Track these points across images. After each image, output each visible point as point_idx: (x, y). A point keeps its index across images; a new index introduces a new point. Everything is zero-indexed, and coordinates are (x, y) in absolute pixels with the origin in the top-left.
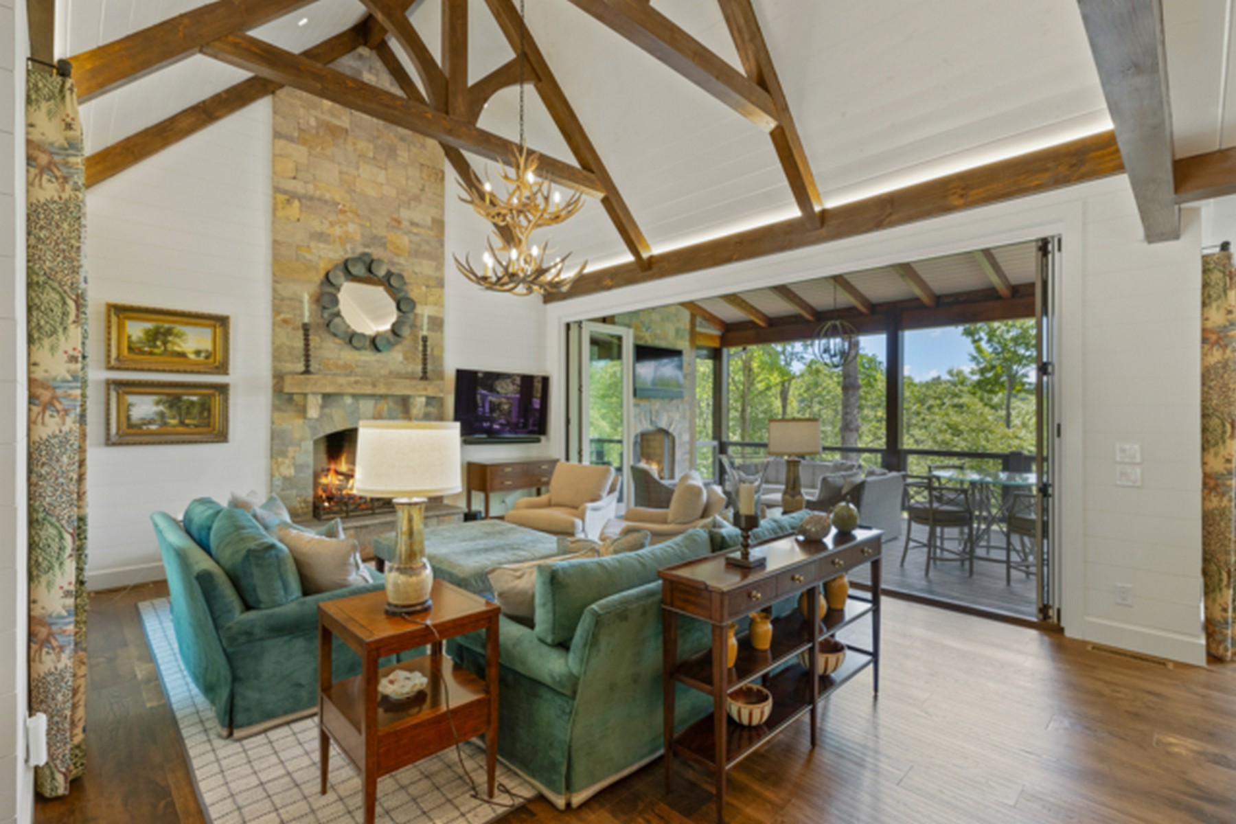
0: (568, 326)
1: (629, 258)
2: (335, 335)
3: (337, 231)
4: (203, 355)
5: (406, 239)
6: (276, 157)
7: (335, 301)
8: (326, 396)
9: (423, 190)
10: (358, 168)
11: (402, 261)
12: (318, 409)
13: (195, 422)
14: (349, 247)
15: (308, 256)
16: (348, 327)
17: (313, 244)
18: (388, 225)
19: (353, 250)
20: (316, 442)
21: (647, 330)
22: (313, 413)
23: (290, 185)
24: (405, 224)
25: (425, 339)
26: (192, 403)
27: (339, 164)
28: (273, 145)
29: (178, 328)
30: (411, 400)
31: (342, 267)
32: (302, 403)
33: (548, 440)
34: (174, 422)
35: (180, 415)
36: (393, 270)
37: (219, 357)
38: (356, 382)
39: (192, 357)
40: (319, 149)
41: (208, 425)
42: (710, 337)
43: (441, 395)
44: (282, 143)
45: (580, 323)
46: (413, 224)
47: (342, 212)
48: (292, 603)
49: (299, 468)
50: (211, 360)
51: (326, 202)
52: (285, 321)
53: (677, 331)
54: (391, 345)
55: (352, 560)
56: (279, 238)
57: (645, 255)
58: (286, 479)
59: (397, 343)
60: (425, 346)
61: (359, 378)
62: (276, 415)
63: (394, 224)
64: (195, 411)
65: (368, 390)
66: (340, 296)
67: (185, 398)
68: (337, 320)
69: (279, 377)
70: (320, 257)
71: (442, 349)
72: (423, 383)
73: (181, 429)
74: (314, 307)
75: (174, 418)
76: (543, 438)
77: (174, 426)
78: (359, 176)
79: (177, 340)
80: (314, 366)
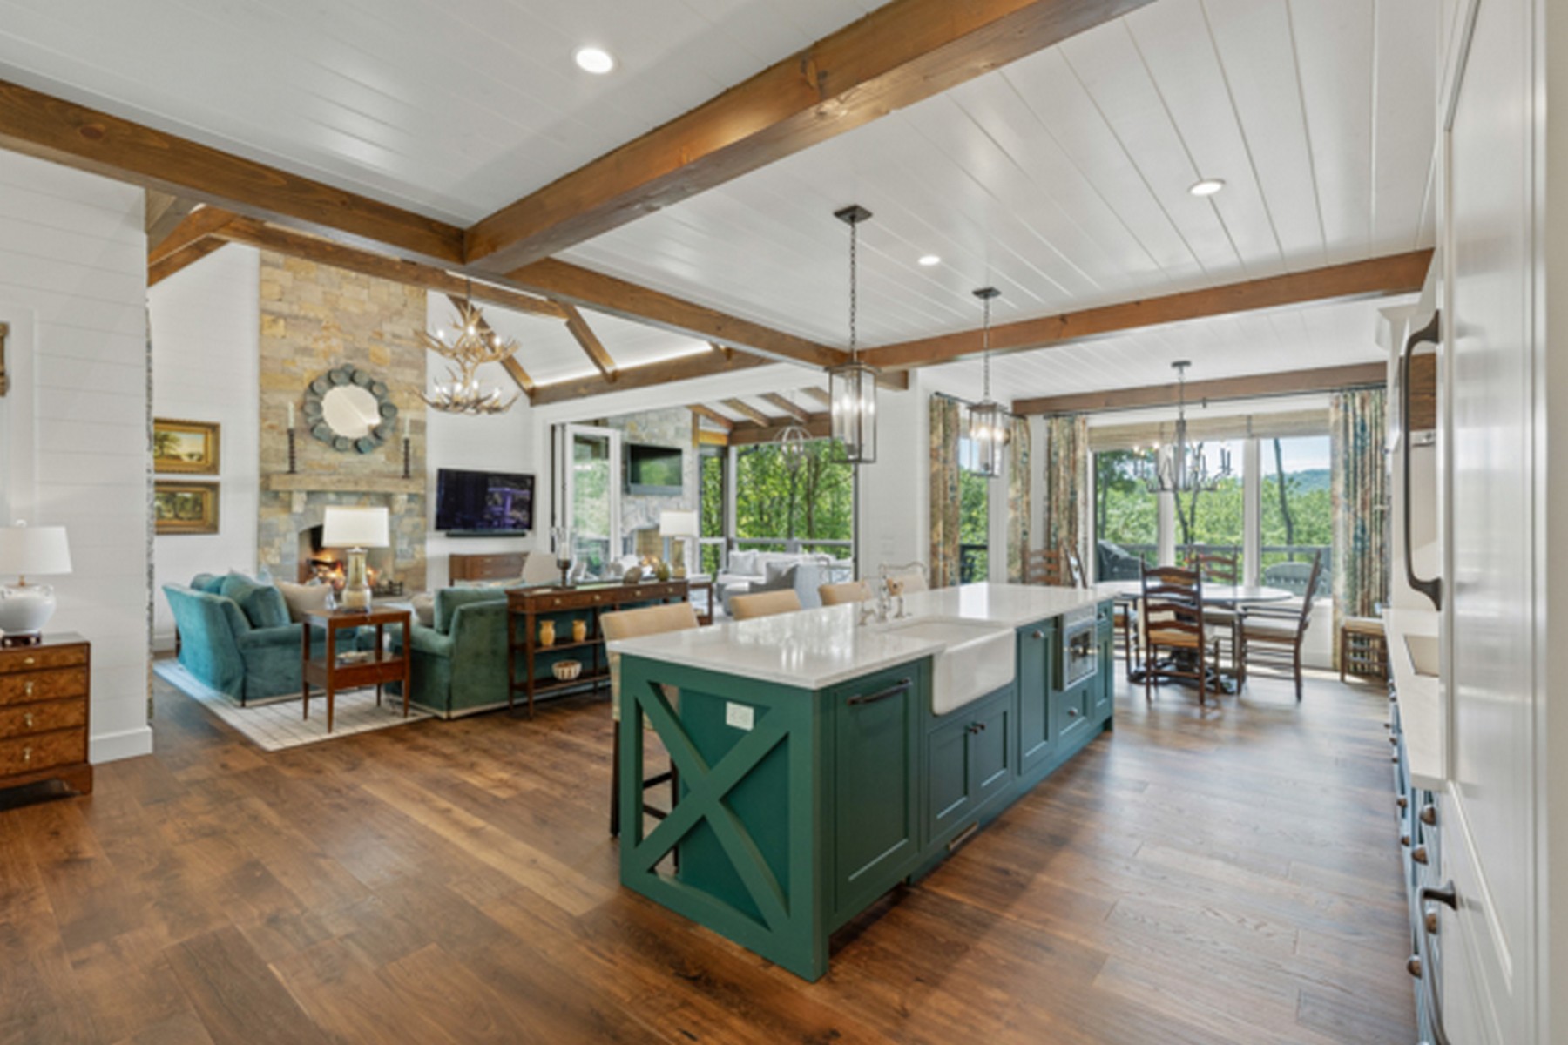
0: (553, 428)
1: (594, 371)
2: (319, 439)
3: (321, 345)
4: (195, 458)
5: (388, 351)
6: (263, 282)
7: (319, 409)
8: (310, 493)
9: (405, 305)
10: (340, 288)
11: (384, 370)
12: (302, 505)
13: (189, 515)
14: (332, 360)
15: (294, 369)
16: (331, 431)
17: (298, 358)
18: (370, 339)
19: (336, 362)
20: (301, 535)
21: (644, 429)
22: (298, 507)
23: (276, 307)
24: (387, 337)
25: (407, 442)
26: (186, 500)
27: (323, 285)
28: (261, 273)
29: (173, 435)
30: (393, 497)
31: (325, 378)
32: (287, 499)
33: (535, 534)
34: (170, 515)
35: (175, 509)
36: (375, 378)
37: (210, 459)
38: (339, 481)
39: (186, 459)
40: (303, 273)
41: (200, 518)
42: (716, 435)
43: (422, 492)
44: (268, 270)
45: (563, 426)
46: (395, 336)
47: (326, 328)
48: (285, 626)
49: (284, 557)
50: (203, 462)
51: (310, 320)
52: (272, 427)
53: (677, 430)
54: (373, 447)
55: (327, 599)
56: (265, 353)
57: (609, 370)
58: (272, 566)
59: (379, 445)
60: (407, 448)
61: (341, 477)
62: (264, 510)
63: (377, 337)
64: (189, 506)
65: (351, 488)
66: (324, 404)
67: (180, 495)
68: (322, 425)
69: (265, 477)
70: (305, 370)
71: (424, 450)
72: (405, 482)
73: (176, 522)
74: (299, 414)
75: (169, 511)
76: (529, 534)
77: (170, 519)
78: (342, 295)
79: (173, 445)
80: (299, 466)
